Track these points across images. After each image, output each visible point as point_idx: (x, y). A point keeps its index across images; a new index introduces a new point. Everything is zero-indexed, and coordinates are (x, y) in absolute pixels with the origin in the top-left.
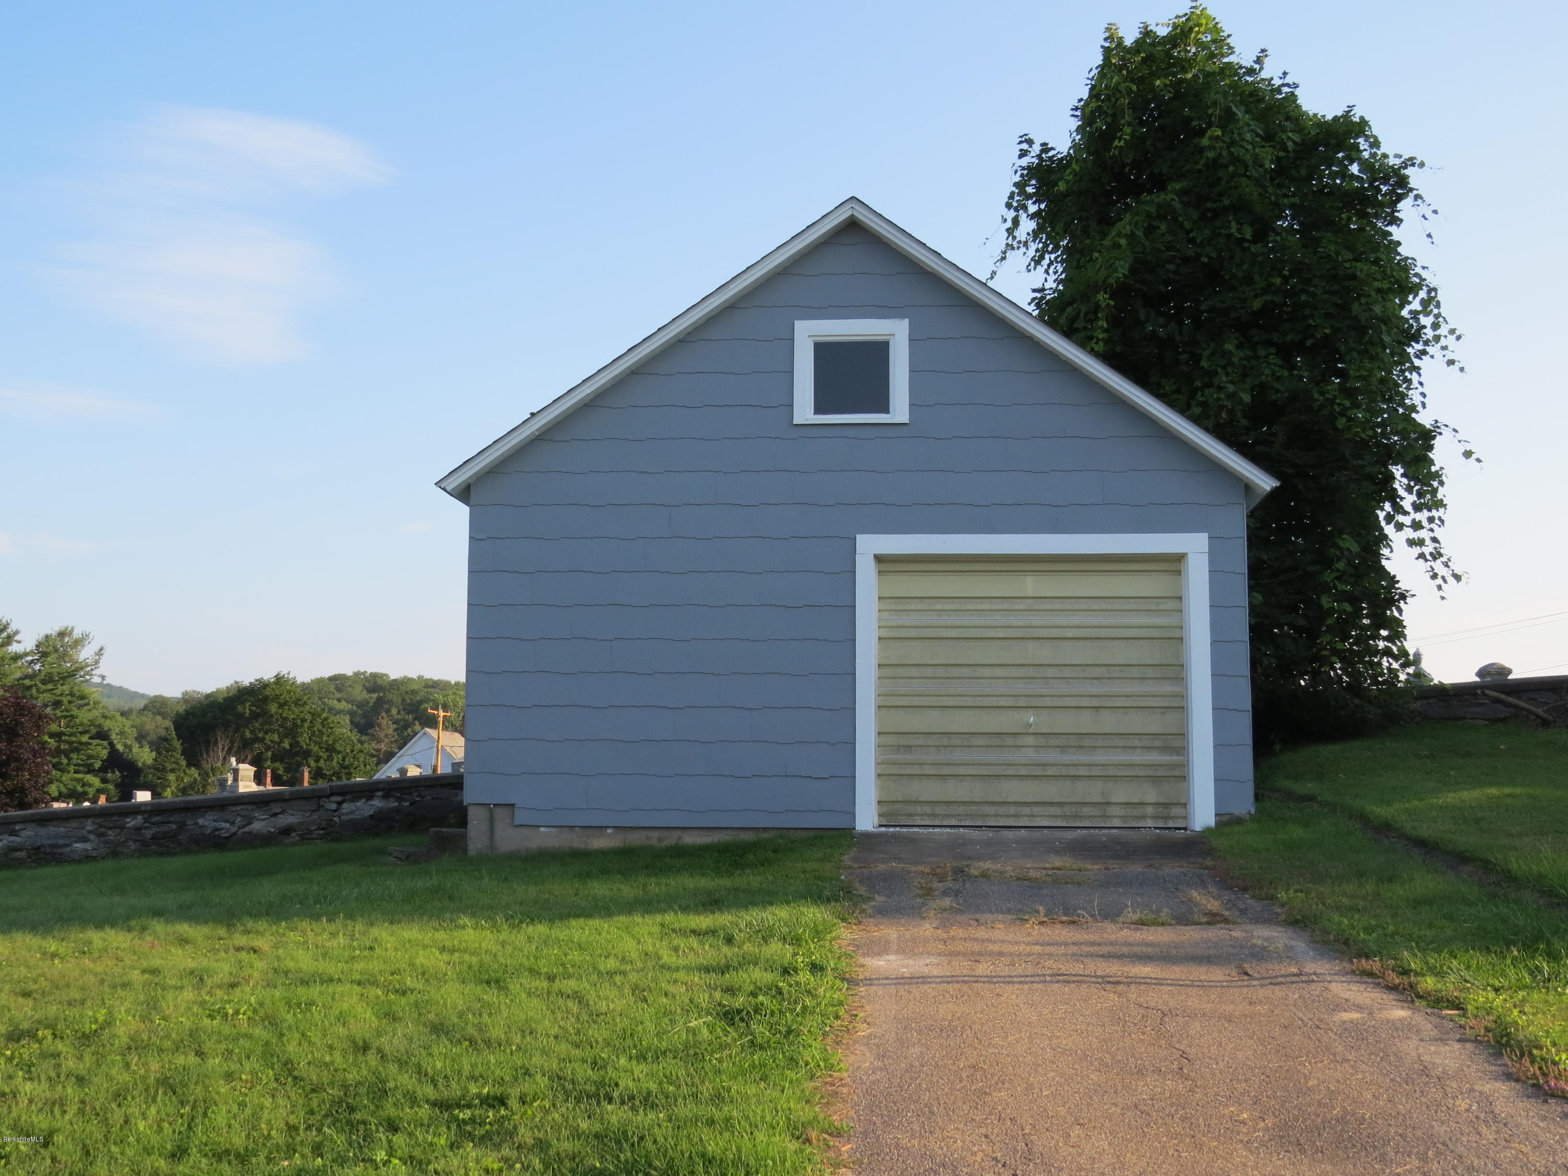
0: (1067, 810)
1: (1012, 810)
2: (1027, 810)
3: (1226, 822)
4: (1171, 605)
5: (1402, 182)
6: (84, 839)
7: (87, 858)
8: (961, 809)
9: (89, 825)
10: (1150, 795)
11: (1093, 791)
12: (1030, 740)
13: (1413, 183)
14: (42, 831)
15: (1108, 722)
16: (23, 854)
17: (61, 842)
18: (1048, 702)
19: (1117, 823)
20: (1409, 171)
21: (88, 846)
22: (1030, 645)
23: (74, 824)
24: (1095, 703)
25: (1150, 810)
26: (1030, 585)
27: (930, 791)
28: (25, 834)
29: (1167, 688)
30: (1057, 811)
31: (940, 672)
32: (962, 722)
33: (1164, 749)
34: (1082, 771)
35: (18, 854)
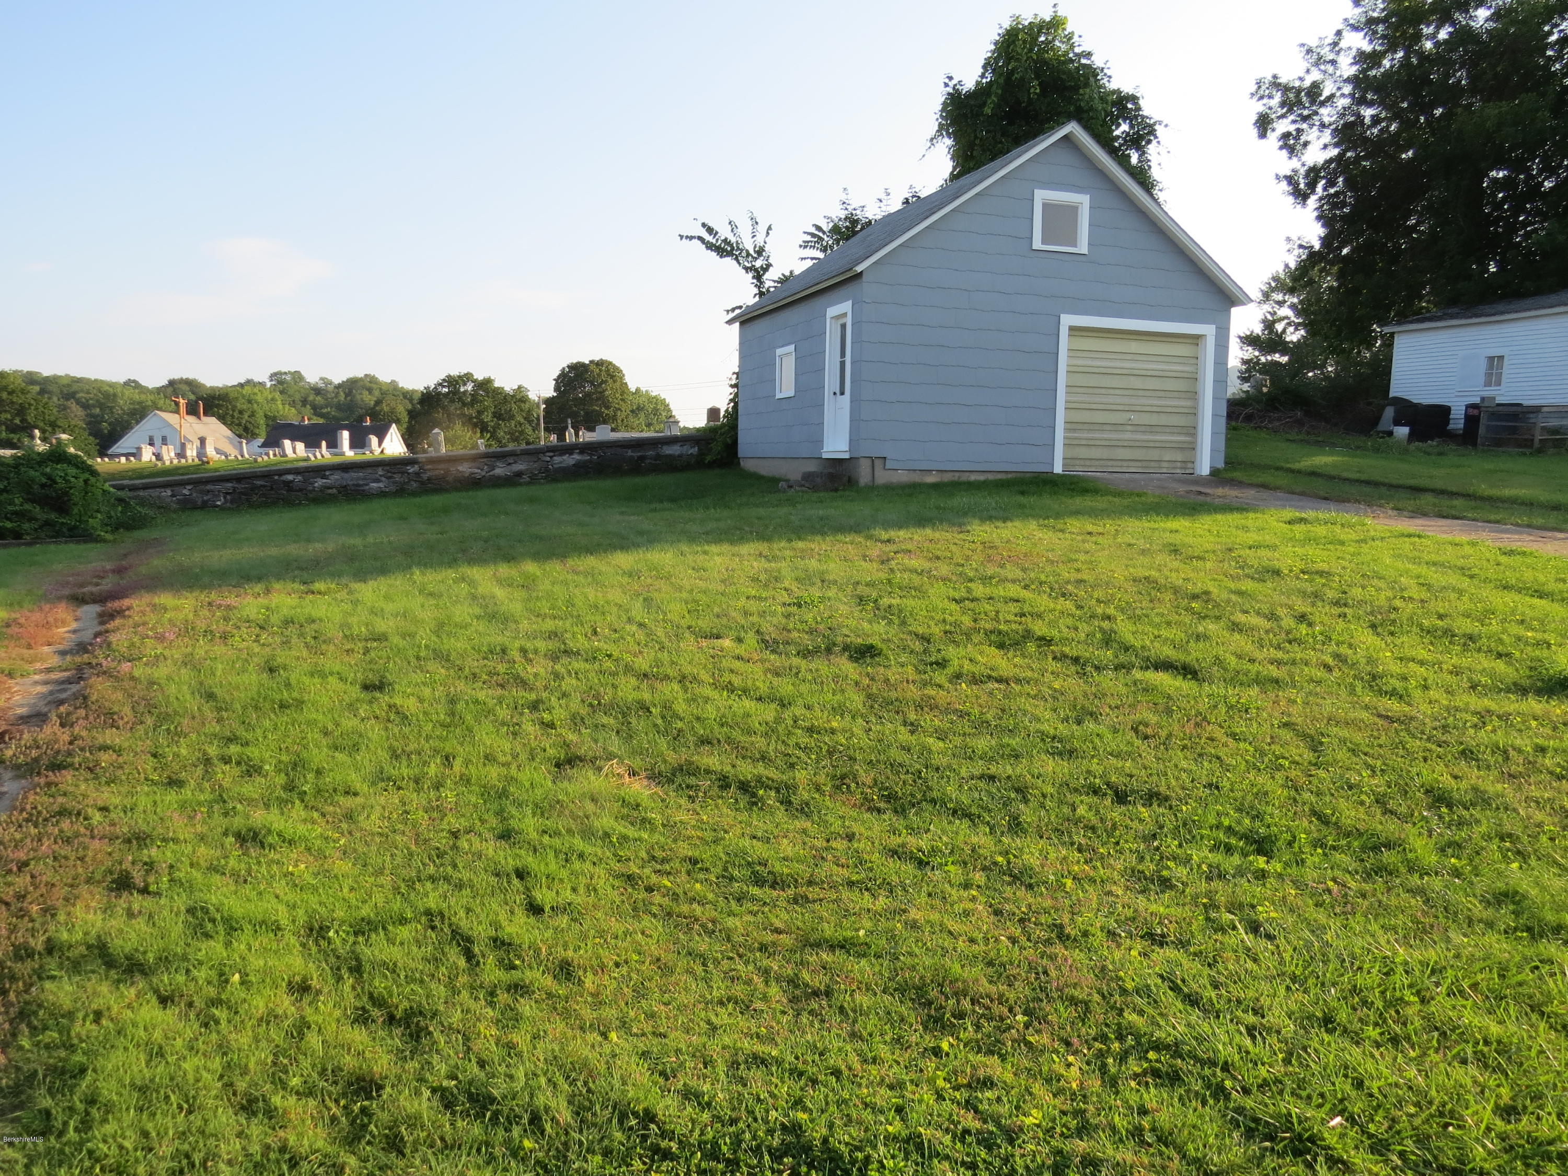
0: (1145, 464)
1: (1120, 463)
2: (1125, 464)
3: (1214, 472)
4: (1194, 361)
5: (1152, 132)
6: (378, 481)
7: (382, 494)
8: (1097, 463)
9: (380, 472)
10: (1179, 457)
11: (1154, 455)
12: (1129, 428)
13: (1158, 133)
14: (346, 476)
15: (1164, 420)
16: (334, 491)
17: (361, 482)
18: (1138, 408)
19: (1165, 471)
20: (1157, 127)
21: (381, 485)
22: (1132, 378)
23: (369, 470)
24: (1158, 409)
25: (1179, 464)
26: (1134, 346)
27: (1084, 453)
28: (332, 477)
29: (1189, 403)
30: (1139, 464)
31: (1091, 391)
32: (1100, 417)
33: (1187, 434)
34: (1152, 444)
35: (330, 491)
